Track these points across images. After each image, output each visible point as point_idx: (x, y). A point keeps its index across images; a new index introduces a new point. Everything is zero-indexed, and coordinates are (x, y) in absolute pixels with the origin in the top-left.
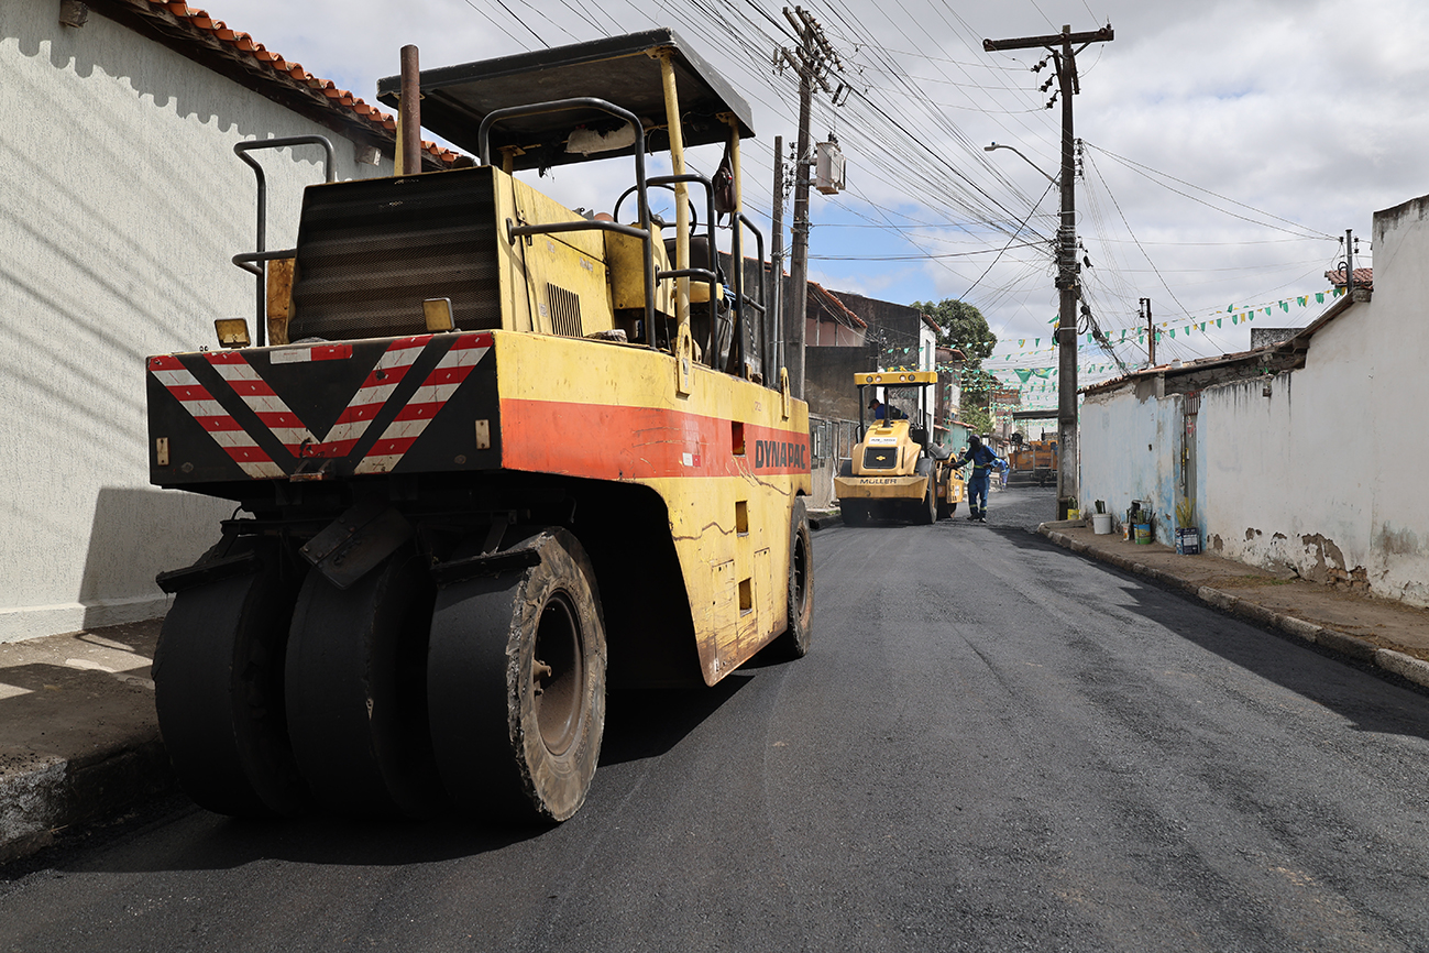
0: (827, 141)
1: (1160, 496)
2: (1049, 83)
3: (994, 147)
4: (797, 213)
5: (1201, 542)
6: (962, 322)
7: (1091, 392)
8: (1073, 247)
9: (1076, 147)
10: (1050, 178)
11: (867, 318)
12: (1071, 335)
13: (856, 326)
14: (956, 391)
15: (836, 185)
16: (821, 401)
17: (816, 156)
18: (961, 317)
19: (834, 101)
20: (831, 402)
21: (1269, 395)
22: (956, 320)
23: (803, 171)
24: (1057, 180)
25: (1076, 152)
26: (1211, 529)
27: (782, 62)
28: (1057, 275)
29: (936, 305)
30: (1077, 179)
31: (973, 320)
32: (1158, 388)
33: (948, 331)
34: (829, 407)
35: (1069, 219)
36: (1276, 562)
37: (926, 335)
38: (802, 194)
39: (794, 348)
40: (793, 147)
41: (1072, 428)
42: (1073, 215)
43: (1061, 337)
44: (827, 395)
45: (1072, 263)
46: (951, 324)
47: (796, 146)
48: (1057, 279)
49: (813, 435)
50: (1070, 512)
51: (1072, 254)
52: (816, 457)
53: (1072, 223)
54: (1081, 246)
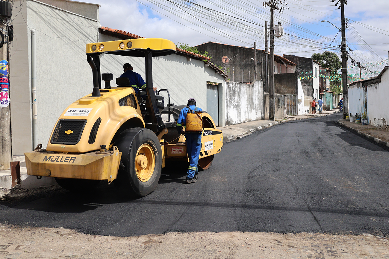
0: (278, 24)
1: (362, 111)
2: (338, 3)
3: (323, 21)
4: (271, 43)
5: (368, 122)
6: (330, 59)
7: (350, 85)
8: (345, 47)
9: (345, 20)
10: (339, 29)
11: (296, 62)
12: (345, 70)
13: (292, 65)
14: (328, 82)
15: (281, 35)
16: (282, 89)
17: (275, 28)
18: (330, 57)
19: (280, 12)
20: (285, 89)
21: (376, 88)
22: (328, 58)
23: (272, 31)
24: (341, 29)
25: (345, 22)
26: (369, 119)
27: (265, 5)
28: (341, 54)
29: (321, 54)
30: (346, 29)
31: (334, 58)
32: (361, 85)
33: (326, 62)
34: (284, 91)
35: (344, 39)
36: (378, 125)
37: (315, 66)
38: (272, 38)
39: (272, 78)
40: (269, 26)
41: (346, 95)
42: (345, 38)
43: (343, 71)
44: (283, 87)
45: (345, 51)
46: (327, 59)
47: (270, 25)
48: (341, 55)
49: (278, 99)
50: (346, 117)
51: (345, 49)
52: (279, 105)
53: (345, 40)
54: (347, 46)
